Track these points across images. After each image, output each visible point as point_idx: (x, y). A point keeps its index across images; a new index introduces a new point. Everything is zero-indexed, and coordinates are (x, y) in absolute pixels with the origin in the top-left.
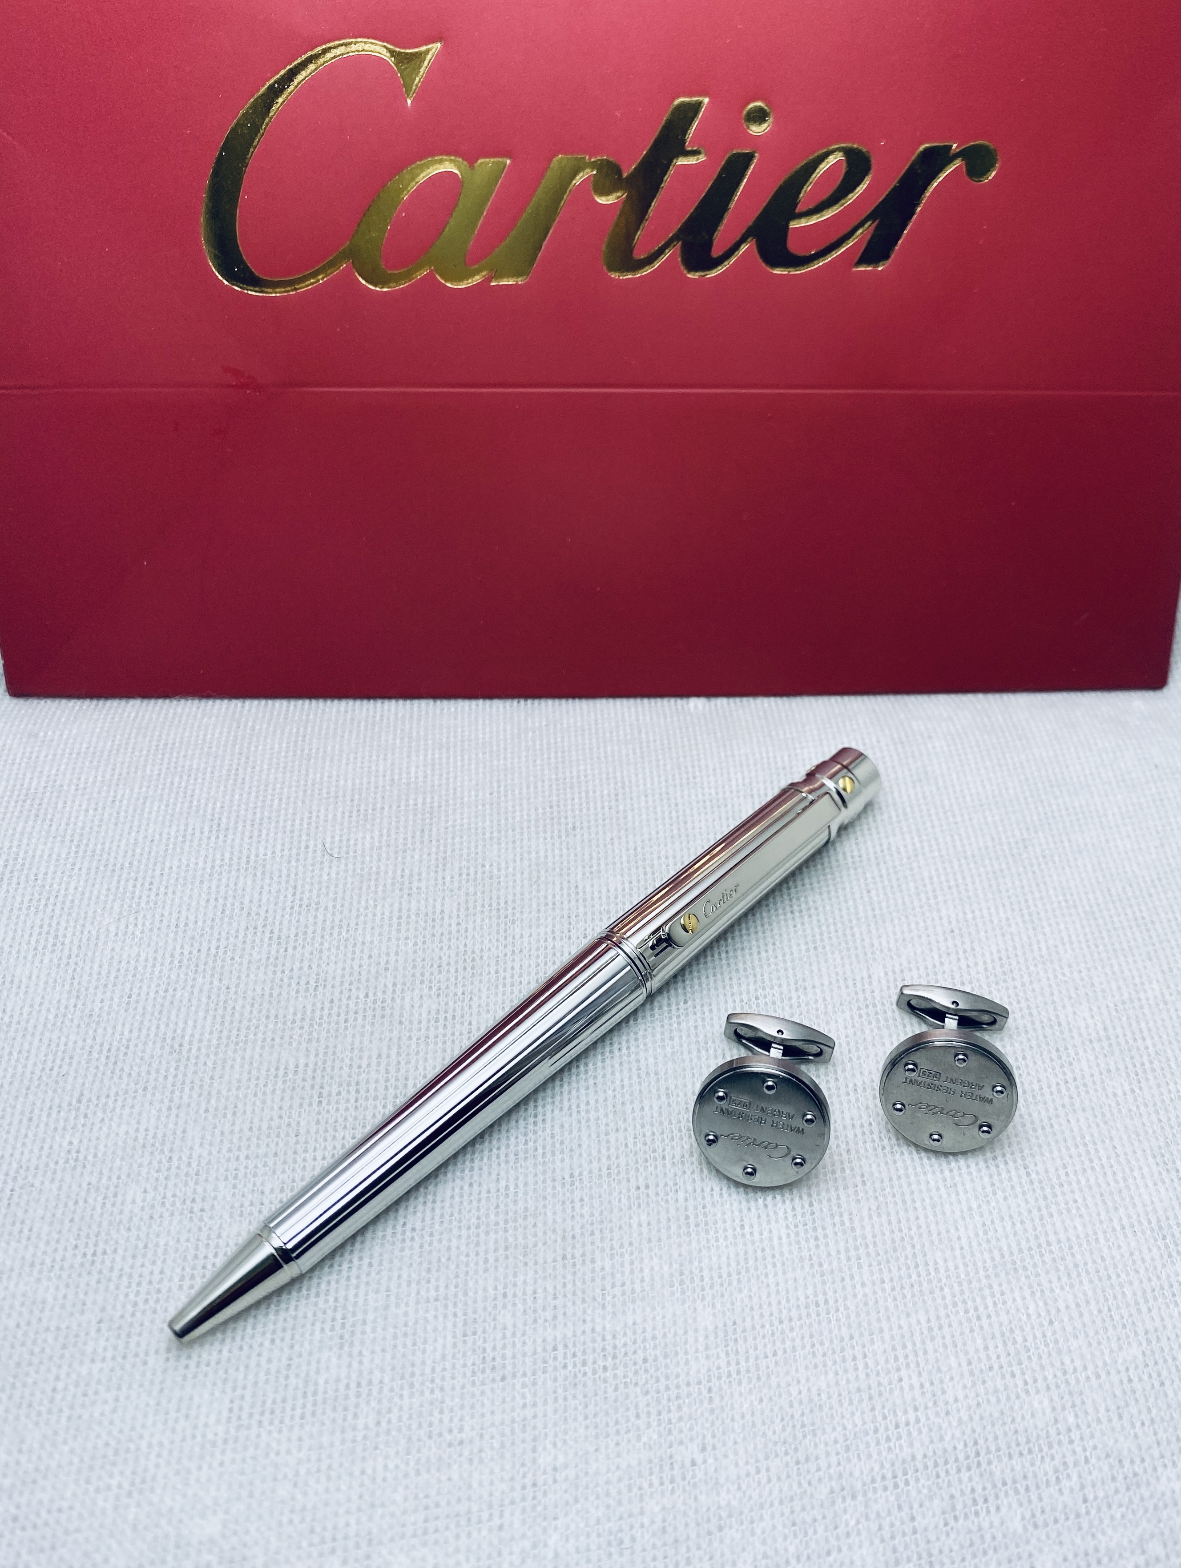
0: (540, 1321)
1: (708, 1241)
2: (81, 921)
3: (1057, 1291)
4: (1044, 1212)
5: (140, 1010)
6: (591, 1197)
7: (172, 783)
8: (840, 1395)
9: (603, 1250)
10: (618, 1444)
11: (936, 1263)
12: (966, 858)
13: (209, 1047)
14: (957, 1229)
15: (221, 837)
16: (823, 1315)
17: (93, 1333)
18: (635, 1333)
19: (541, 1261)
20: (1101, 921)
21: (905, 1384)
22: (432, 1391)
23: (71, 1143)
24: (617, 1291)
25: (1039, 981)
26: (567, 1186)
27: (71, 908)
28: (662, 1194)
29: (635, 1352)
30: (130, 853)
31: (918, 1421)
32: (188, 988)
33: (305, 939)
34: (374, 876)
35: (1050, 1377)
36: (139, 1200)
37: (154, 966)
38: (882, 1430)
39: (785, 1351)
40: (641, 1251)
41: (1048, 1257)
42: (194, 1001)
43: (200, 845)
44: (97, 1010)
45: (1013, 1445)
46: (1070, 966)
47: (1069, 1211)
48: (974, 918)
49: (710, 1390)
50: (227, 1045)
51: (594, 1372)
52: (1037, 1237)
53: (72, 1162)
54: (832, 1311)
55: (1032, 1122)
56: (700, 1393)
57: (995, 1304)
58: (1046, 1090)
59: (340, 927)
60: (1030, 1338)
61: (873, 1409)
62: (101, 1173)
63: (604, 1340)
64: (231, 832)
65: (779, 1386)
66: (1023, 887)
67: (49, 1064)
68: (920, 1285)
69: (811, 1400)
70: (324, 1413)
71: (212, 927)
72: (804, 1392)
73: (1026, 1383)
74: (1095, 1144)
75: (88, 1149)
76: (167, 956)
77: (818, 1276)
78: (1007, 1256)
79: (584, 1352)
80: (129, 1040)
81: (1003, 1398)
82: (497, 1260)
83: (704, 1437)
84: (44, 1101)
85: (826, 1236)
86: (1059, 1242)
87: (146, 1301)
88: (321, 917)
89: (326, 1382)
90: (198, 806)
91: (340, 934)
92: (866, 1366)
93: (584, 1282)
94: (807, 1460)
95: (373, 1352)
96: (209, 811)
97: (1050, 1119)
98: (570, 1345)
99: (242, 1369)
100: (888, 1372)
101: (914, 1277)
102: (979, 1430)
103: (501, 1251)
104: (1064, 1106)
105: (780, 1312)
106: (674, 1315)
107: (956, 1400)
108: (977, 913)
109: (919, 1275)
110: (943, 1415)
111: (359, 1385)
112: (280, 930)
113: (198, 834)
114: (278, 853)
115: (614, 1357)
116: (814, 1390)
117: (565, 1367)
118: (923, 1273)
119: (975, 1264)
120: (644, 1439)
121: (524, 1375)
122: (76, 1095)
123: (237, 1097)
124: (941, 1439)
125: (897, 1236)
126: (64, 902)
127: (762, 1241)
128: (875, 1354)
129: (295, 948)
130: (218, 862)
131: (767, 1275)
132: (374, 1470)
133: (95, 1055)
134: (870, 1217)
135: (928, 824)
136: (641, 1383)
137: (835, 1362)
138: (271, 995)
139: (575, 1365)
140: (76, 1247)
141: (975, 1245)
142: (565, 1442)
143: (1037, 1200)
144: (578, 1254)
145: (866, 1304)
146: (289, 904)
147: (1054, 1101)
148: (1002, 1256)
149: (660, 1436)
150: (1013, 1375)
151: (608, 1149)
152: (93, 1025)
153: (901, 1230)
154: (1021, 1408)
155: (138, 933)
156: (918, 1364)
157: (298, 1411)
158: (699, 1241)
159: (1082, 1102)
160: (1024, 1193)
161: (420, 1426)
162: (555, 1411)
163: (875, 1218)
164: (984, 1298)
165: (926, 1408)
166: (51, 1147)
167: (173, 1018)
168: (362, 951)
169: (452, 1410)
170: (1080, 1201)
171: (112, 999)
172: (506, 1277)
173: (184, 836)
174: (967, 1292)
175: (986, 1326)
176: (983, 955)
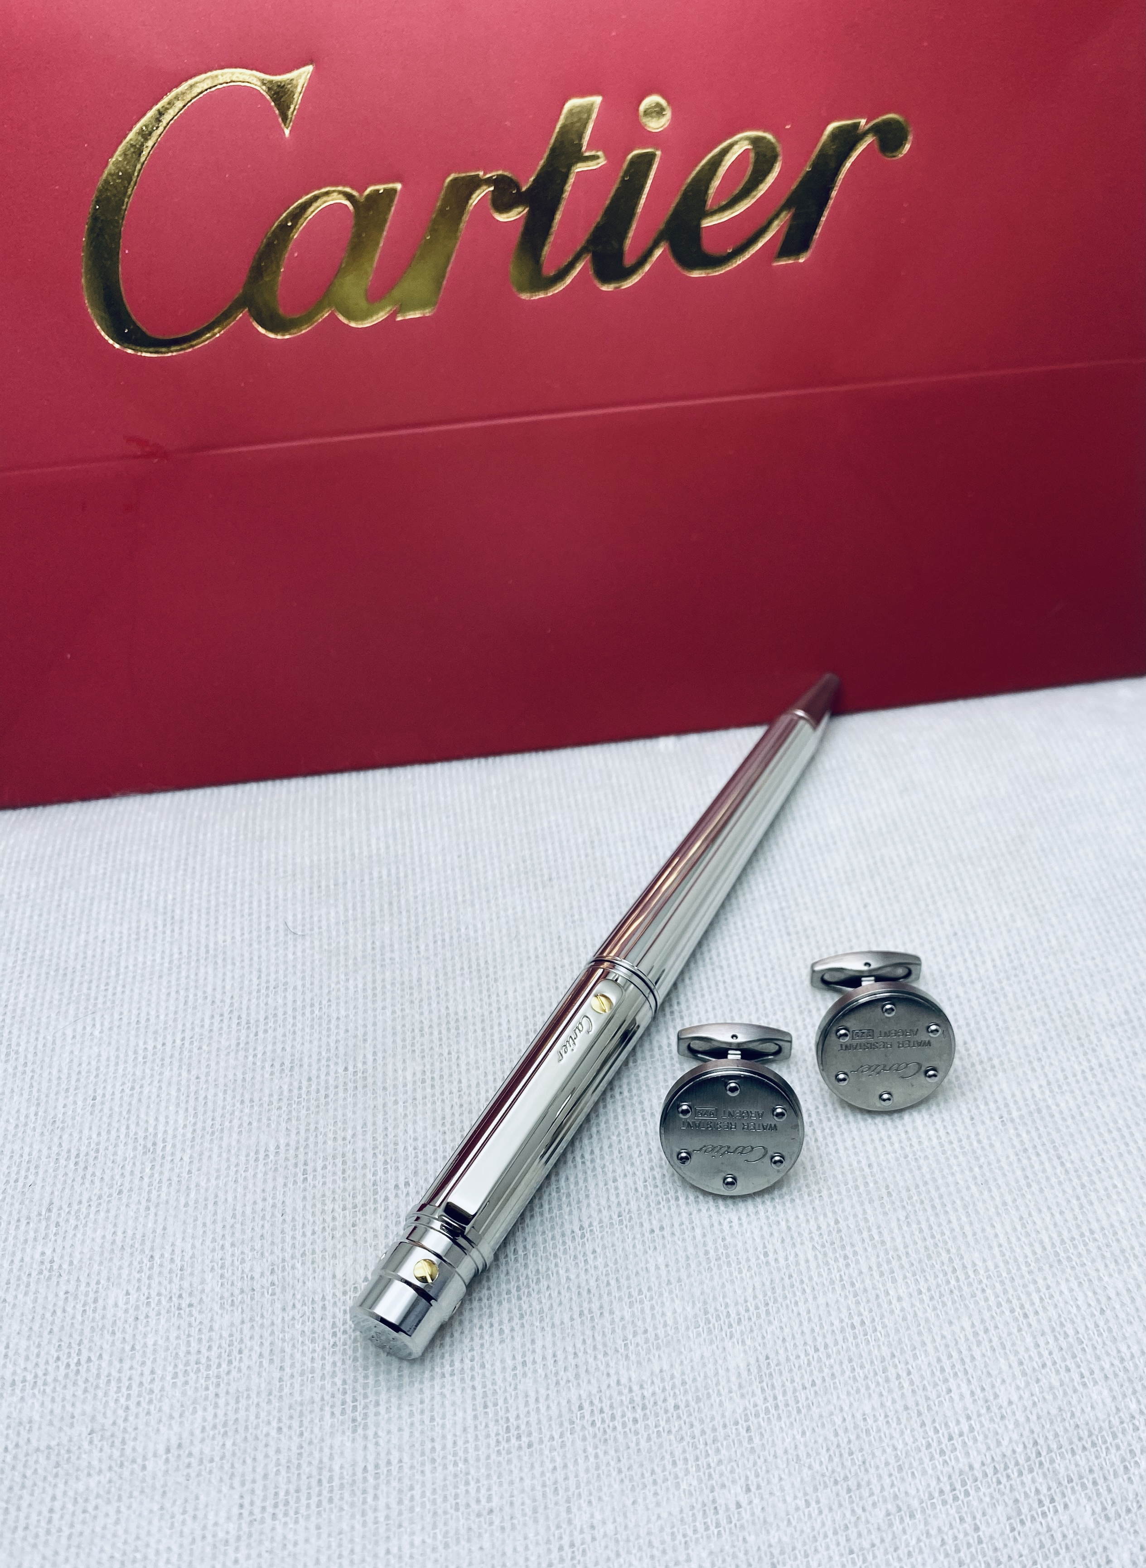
0: (562, 1383)
1: (731, 1274)
2: (34, 1028)
3: (1106, 1279)
4: (1084, 1200)
5: (106, 1111)
6: (604, 1247)
7: (119, 880)
8: (886, 1416)
9: (620, 1299)
10: (656, 1494)
11: (974, 1265)
12: (962, 860)
13: (184, 1141)
14: (993, 1226)
15: (177, 930)
16: (861, 1337)
17: (86, 1445)
18: (663, 1380)
20: (1109, 907)
21: (955, 1395)
22: (455, 1464)
23: (43, 1254)
24: (640, 1339)
25: (1052, 972)
26: (578, 1239)
28: (678, 1234)
29: (665, 1400)
30: (81, 955)
31: (972, 1429)
32: (155, 1083)
33: (275, 1022)
34: (342, 951)
35: (1107, 1366)
36: (121, 1304)
37: (117, 1064)
38: (935, 1444)
39: (824, 1380)
40: (661, 1295)
41: (1092, 1246)
42: (164, 1096)
43: (155, 941)
44: (60, 1116)
45: (1075, 1440)
46: (1082, 954)
47: (1109, 1196)
48: (977, 918)
49: (748, 1430)
50: (203, 1136)
51: (624, 1425)
52: (1078, 1227)
53: (46, 1273)
54: (870, 1331)
55: (1061, 1112)
56: (738, 1434)
57: (1041, 1299)
58: (1071, 1079)
59: (312, 1005)
60: (1082, 1330)
61: (923, 1424)
62: (78, 1280)
63: (631, 1390)
64: (186, 922)
65: (821, 1416)
66: (1024, 883)
67: (13, 1176)
68: (960, 1289)
69: (856, 1427)
70: (341, 1499)
71: (175, 1020)
72: (849, 1419)
73: (1082, 1376)
74: (1129, 1127)
75: (62, 1257)
76: (130, 1053)
77: (851, 1297)
78: (1049, 1247)
79: (611, 1407)
80: (98, 1144)
81: (1060, 1394)
83: (747, 1478)
84: (10, 1214)
85: (855, 1253)
86: (1103, 1229)
87: (139, 1403)
88: (290, 998)
89: (342, 1467)
90: (149, 901)
91: (312, 1012)
92: (912, 1383)
93: (604, 1334)
94: (859, 1486)
96: (161, 904)
97: (1079, 1107)
98: (596, 1402)
99: (249, 1461)
100: (936, 1385)
101: (953, 1282)
102: (1037, 1429)
104: (1092, 1093)
105: (815, 1339)
106: (702, 1357)
107: (1010, 1403)
108: (980, 913)
109: (958, 1280)
110: (997, 1420)
111: (377, 1466)
112: (248, 1015)
113: (151, 930)
114: (238, 938)
115: (644, 1408)
116: (859, 1416)
117: (593, 1423)
118: (962, 1277)
119: (1016, 1260)
120: (684, 1486)
121: (552, 1438)
122: (45, 1204)
123: (217, 1186)
124: (999, 1444)
125: (930, 1242)
127: (788, 1266)
128: (919, 1369)
129: (266, 1031)
130: (176, 956)
131: (796, 1303)
132: (400, 1549)
133: (62, 1162)
134: (900, 1228)
135: (920, 832)
136: (674, 1430)
137: (878, 1384)
138: (244, 1079)
139: (603, 1421)
140: (58, 1359)
141: (1014, 1240)
142: (600, 1499)
143: (1074, 1189)
144: (595, 1306)
145: (904, 1319)
146: (255, 987)
147: (1081, 1089)
148: (1044, 1249)
149: (700, 1481)
150: (1068, 1370)
151: (617, 1195)
152: (58, 1132)
153: (933, 1237)
154: (1079, 1401)
155: (97, 1033)
156: (966, 1372)
157: (314, 1500)
158: (721, 1276)
159: (1110, 1087)
160: (1060, 1183)
161: (445, 1499)
162: (587, 1470)
163: (905, 1228)
164: (1029, 1294)
165: (979, 1415)
166: (22, 1260)
167: (142, 1116)
168: (337, 1027)
169: (478, 1481)
170: (1120, 1186)
171: (75, 1103)
173: (138, 933)
174: (1011, 1291)
175: (1034, 1324)
176: (990, 953)
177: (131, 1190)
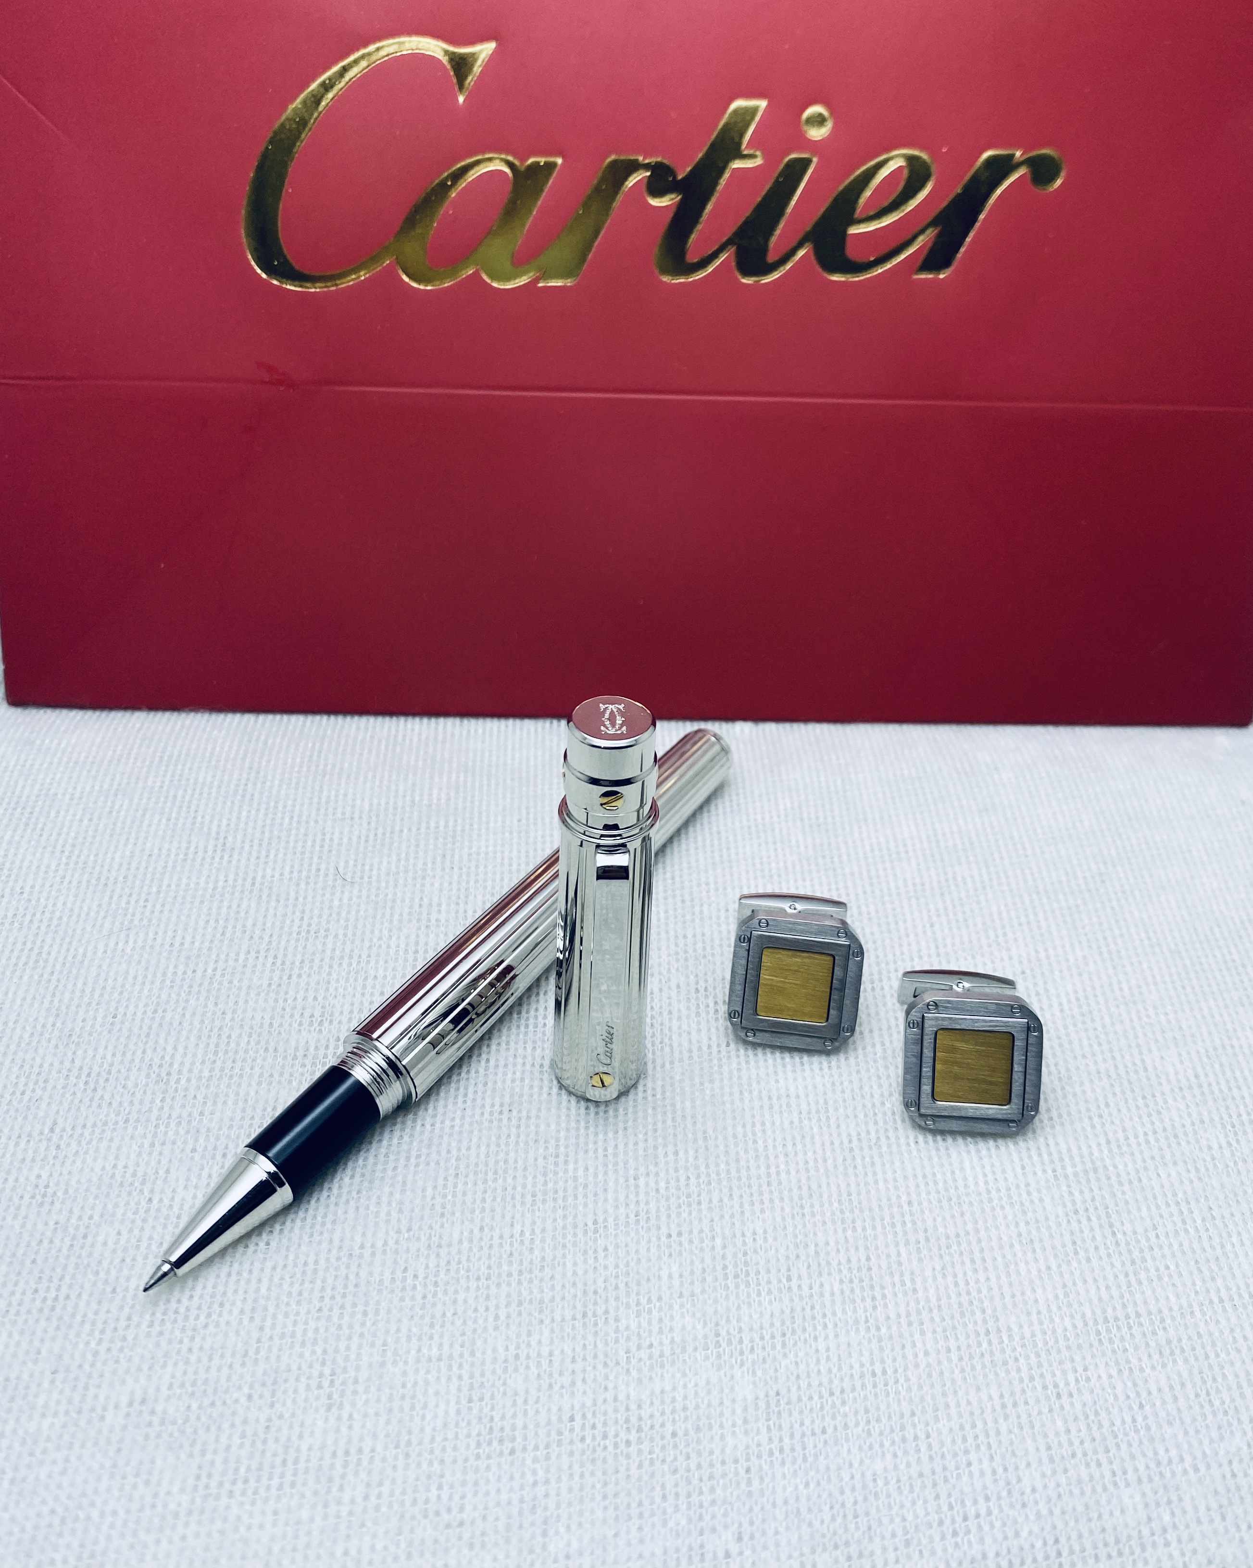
0: (556, 1388)
1: (749, 1295)
2: (67, 940)
3: (1148, 1370)
4: (1132, 1277)
5: (125, 1031)
6: (617, 1246)
7: (175, 796)
8: (899, 1481)
9: (628, 1306)
10: (640, 1529)
11: (1009, 1329)
12: (1038, 893)
13: (200, 1078)
14: (1034, 1290)
15: (226, 858)
16: (881, 1386)
17: (46, 1385)
18: (663, 1402)
19: (558, 1318)
20: (1187, 962)
21: (975, 1469)
22: (431, 1463)
23: (39, 1177)
24: (644, 1354)
25: (1122, 1022)
26: (590, 1234)
27: (59, 925)
28: (696, 1242)
29: (663, 1425)
30: (125, 867)
31: (989, 1513)
32: (179, 1010)
33: (311, 968)
34: (389, 904)
35: (1142, 1469)
36: (110, 1243)
37: (143, 984)
38: (947, 1522)
39: (835, 1429)
40: (671, 1307)
41: (1136, 1331)
42: (185, 1025)
43: (202, 864)
44: (77, 1030)
45: (1100, 1545)
46: (1155, 1008)
47: (1160, 1278)
48: (1048, 957)
49: (748, 1471)
50: (220, 1077)
51: (616, 1445)
52: (1124, 1306)
53: (39, 1197)
54: (891, 1382)
55: (1118, 1175)
56: (737, 1474)
57: (1077, 1380)
58: (1132, 1140)
59: (351, 957)
60: (1118, 1423)
61: (937, 1497)
62: (71, 1212)
63: (628, 1409)
64: (237, 851)
65: (828, 1468)
66: (1101, 924)
67: (21, 1088)
68: (992, 1353)
69: (865, 1487)
70: (305, 1484)
71: (210, 949)
72: (858, 1477)
73: (1114, 1474)
74: (1188, 1203)
75: (58, 1184)
76: (159, 975)
77: (875, 1341)
78: (1091, 1323)
79: (605, 1424)
80: (112, 1065)
81: (1088, 1490)
82: (508, 1316)
83: (740, 1525)
84: (12, 1129)
85: (884, 1296)
86: (1149, 1313)
87: (109, 1350)
88: (329, 945)
89: (310, 1449)
90: (202, 823)
91: (350, 965)
92: (930, 1447)
93: (606, 1344)
94: (860, 1555)
95: (365, 1416)
96: (214, 829)
97: (1137, 1172)
98: (589, 1415)
99: (213, 1429)
100: (955, 1455)
101: (985, 1345)
102: (1060, 1526)
103: (514, 1306)
104: (1153, 1158)
105: (831, 1381)
106: (708, 1382)
107: (1034, 1490)
108: (1051, 951)
109: (990, 1343)
110: (1018, 1507)
111: (347, 1453)
112: (285, 956)
113: (200, 854)
114: (287, 875)
115: (639, 1430)
116: (869, 1475)
117: (583, 1439)
118: (995, 1341)
119: (1054, 1331)
120: (671, 1524)
121: (536, 1448)
122: (49, 1123)
123: (229, 1137)
124: (1017, 1534)
125: (965, 1299)
126: (51, 919)
127: (811, 1296)
128: (940, 1433)
129: (300, 976)
130: (221, 883)
131: (816, 1338)
132: (359, 1551)
133: (73, 1079)
134: (935, 1278)
135: (996, 855)
136: (668, 1460)
137: (893, 1443)
138: (271, 1025)
139: (594, 1438)
140: (36, 1290)
141: (1054, 1308)
142: (580, 1524)
143: (1123, 1264)
144: (600, 1311)
145: (930, 1375)
146: (295, 929)
147: (1141, 1152)
148: (1086, 1325)
149: (690, 1521)
150: (1099, 1464)
151: (637, 1194)
152: (73, 1047)
153: (969, 1293)
154: (1109, 1502)
155: (128, 951)
156: (989, 1447)
157: (276, 1481)
158: (737, 1296)
159: (1173, 1155)
160: (1109, 1255)
161: (415, 1502)
162: (570, 1490)
163: (940, 1279)
164: (1064, 1372)
165: (999, 1498)
166: (16, 1180)
167: (161, 1041)
168: (373, 986)
169: (452, 1486)
170: (1172, 1267)
171: (95, 1018)
172: (518, 1336)
173: (186, 854)
174: (1045, 1365)
175: (1067, 1407)
176: (1058, 996)
177: (138, 1121)
